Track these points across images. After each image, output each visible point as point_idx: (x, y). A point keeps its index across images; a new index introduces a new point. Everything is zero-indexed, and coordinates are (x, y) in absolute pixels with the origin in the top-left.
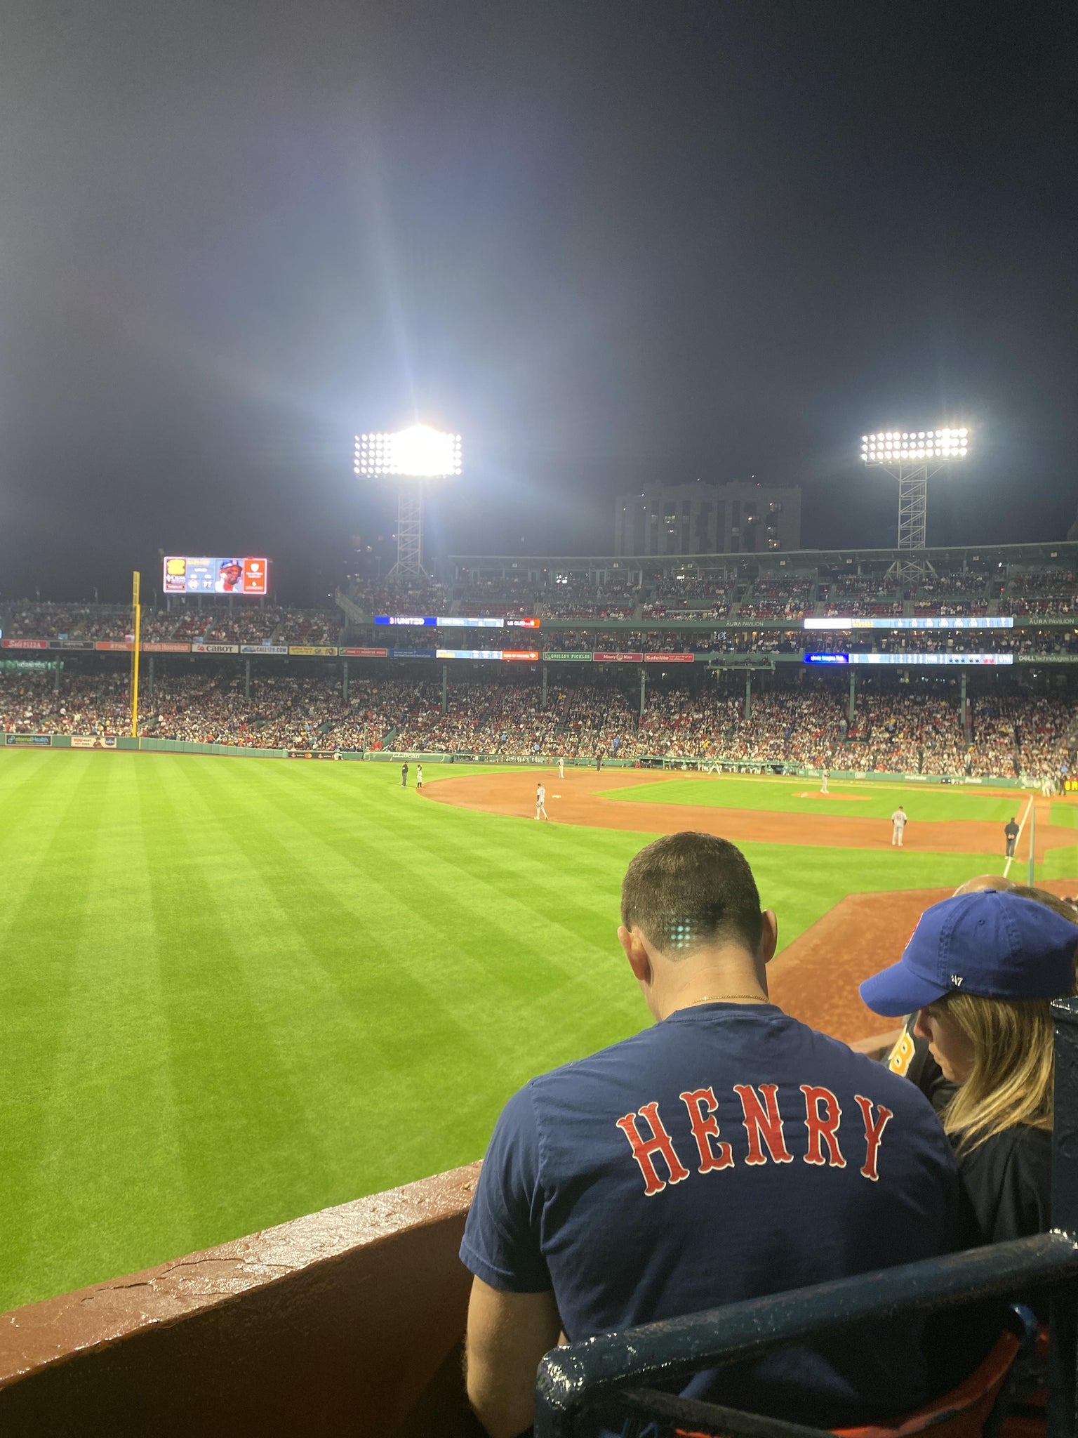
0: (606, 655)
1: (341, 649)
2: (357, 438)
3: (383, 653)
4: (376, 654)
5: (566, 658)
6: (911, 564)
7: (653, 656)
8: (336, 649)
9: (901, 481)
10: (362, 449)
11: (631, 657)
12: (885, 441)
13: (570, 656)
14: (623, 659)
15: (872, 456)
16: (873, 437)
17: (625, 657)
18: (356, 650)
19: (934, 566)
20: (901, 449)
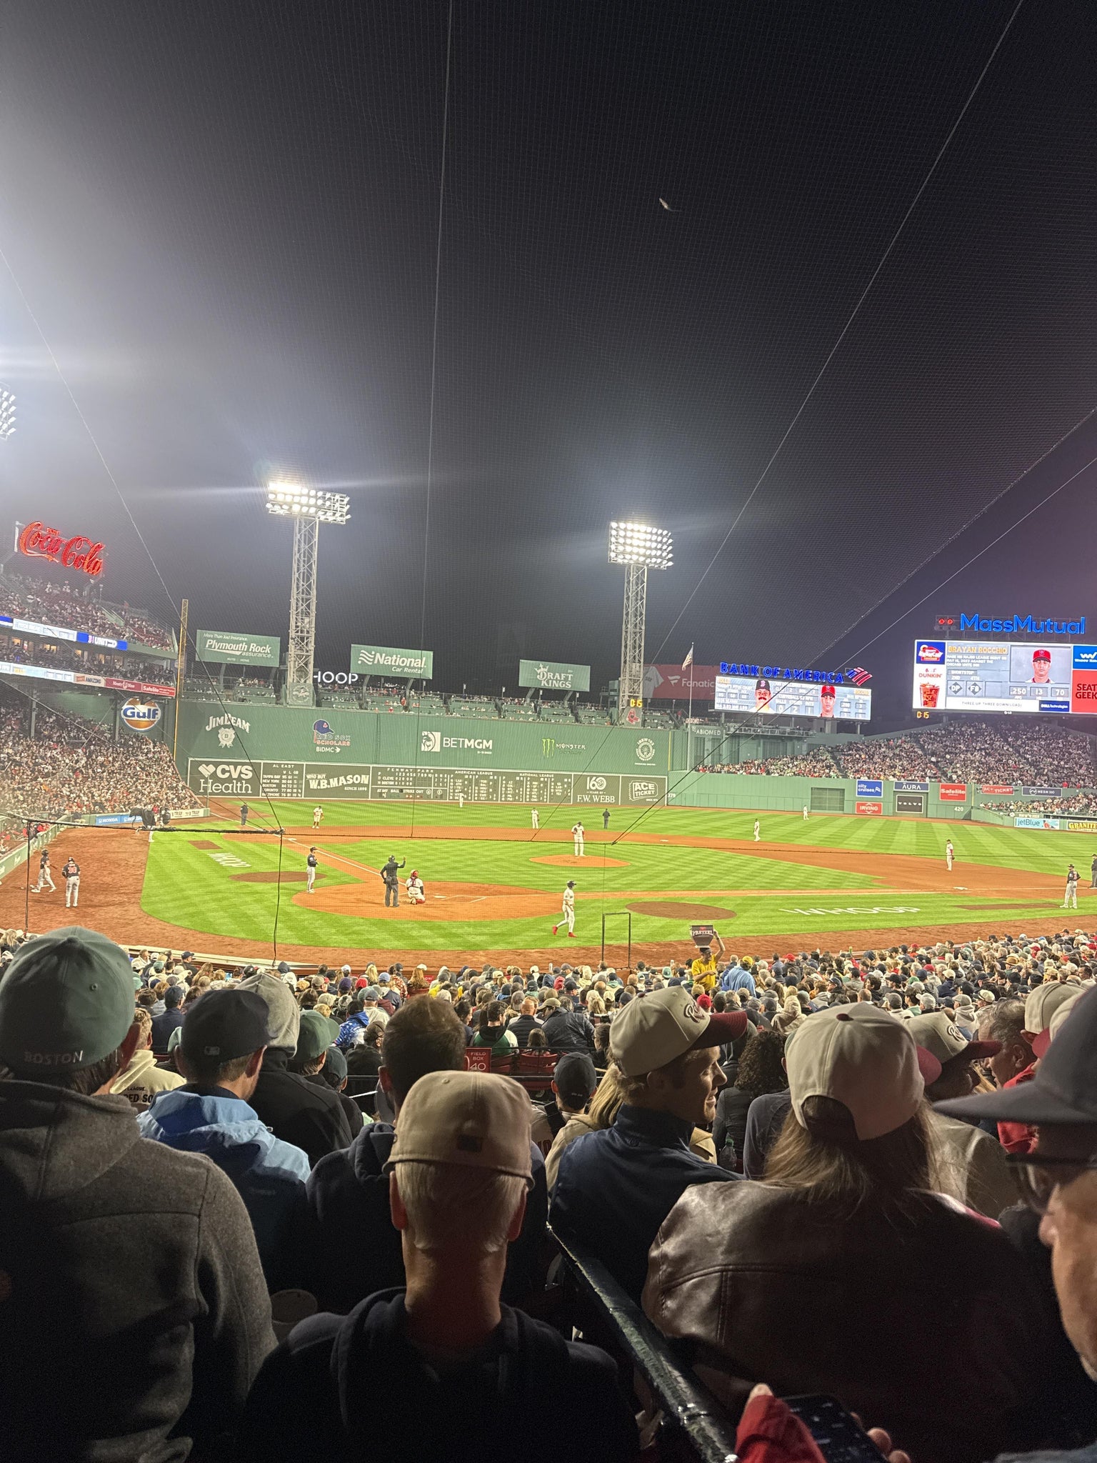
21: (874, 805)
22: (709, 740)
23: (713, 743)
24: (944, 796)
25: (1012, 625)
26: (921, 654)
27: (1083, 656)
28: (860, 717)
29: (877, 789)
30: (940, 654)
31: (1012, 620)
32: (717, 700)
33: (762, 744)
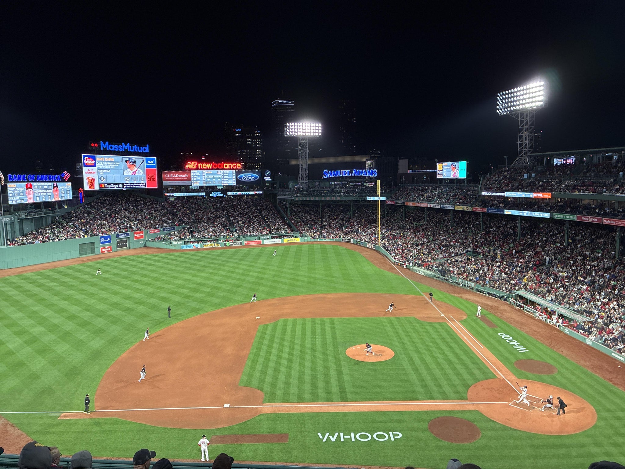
0: (583, 217)
1: (471, 207)
2: (498, 94)
3: (485, 210)
4: (483, 211)
5: (562, 218)
7: (607, 220)
8: (469, 207)
10: (500, 99)
11: (596, 220)
13: (565, 217)
14: (592, 221)
17: (594, 219)
21: (108, 248)
22: (9, 225)
23: (11, 225)
24: (136, 237)
25: (122, 147)
26: (85, 161)
27: (149, 162)
28: (69, 198)
29: (109, 239)
30: (93, 162)
31: (121, 145)
32: (10, 198)
33: (33, 222)
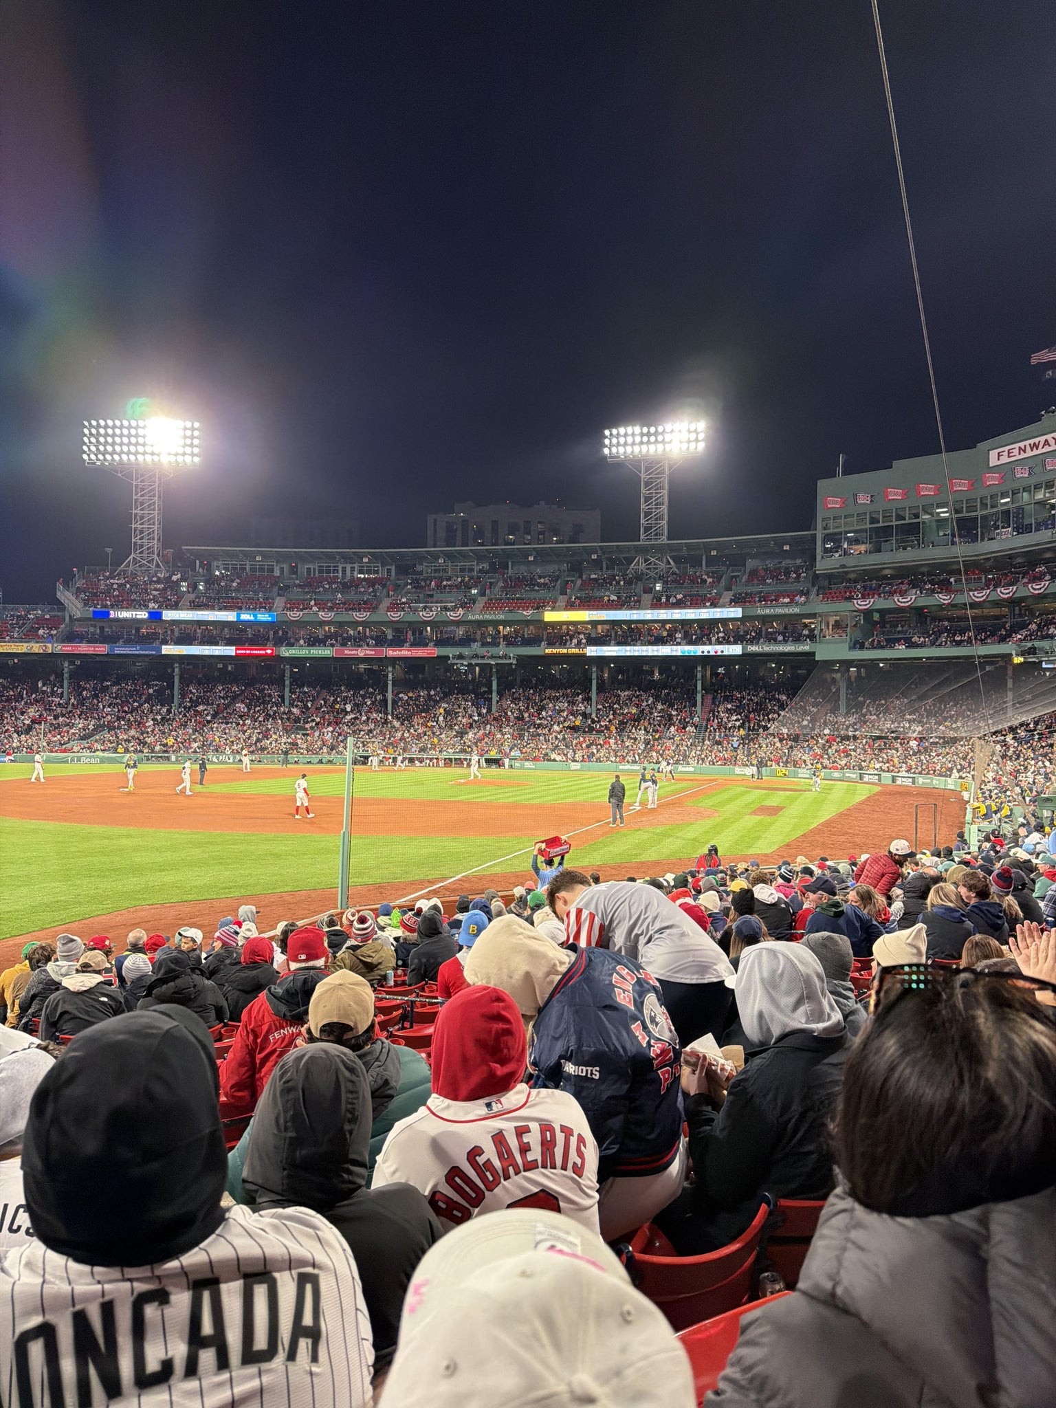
0: (347, 650)
1: (55, 645)
2: (86, 423)
3: (102, 649)
4: (95, 651)
5: (302, 654)
6: (653, 559)
7: (396, 651)
8: (50, 645)
9: (643, 476)
10: (91, 434)
11: (373, 653)
12: (626, 435)
13: (310, 652)
14: (365, 654)
15: (614, 450)
16: (614, 431)
17: (368, 652)
18: (72, 647)
19: (674, 561)
20: (641, 443)
